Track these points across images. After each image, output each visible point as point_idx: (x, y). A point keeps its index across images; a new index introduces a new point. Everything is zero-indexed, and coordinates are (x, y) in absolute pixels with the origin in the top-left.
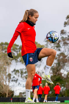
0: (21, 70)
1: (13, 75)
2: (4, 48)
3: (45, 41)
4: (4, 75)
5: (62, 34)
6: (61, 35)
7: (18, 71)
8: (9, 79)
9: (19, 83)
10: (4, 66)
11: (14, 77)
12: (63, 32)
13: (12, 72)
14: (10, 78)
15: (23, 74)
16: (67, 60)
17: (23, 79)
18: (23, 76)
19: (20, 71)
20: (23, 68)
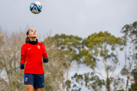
0: (85, 74)
1: (73, 82)
2: (60, 42)
3: (123, 31)
4: (60, 83)
7: (80, 76)
8: (67, 89)
10: (61, 70)
11: (75, 85)
13: (72, 78)
14: (69, 86)
15: (89, 80)
17: (89, 89)
18: (88, 84)
19: (84, 76)
20: (88, 72)
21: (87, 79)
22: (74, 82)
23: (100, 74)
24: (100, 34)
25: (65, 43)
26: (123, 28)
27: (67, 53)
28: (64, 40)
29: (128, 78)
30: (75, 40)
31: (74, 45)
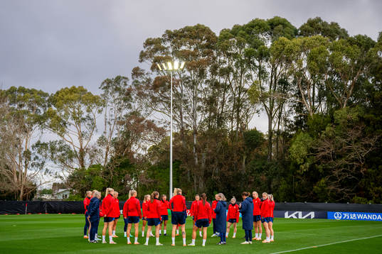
0: (51, 143)
2: (17, 98)
3: (102, 87)
5: (135, 76)
6: (133, 78)
7: (44, 146)
8: (25, 162)
9: (47, 170)
10: (17, 136)
11: (37, 158)
12: (136, 72)
13: (33, 147)
14: (29, 159)
15: (56, 151)
17: (55, 163)
18: (55, 156)
19: (49, 146)
20: (55, 140)
21: (53, 149)
22: (34, 152)
23: (72, 143)
24: (73, 90)
25: (24, 99)
26: (103, 83)
27: (26, 112)
28: (22, 95)
29: (108, 149)
30: (39, 96)
31: (37, 102)
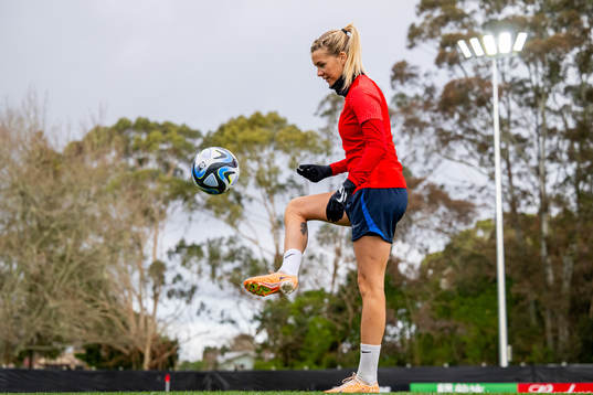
0: (210, 243)
1: (173, 268)
2: (133, 143)
3: (321, 112)
4: (133, 270)
5: (397, 82)
6: (393, 87)
7: (195, 250)
8: (154, 288)
9: (203, 306)
10: (134, 229)
11: (179, 277)
12: (401, 73)
13: (170, 253)
14: (161, 281)
15: (220, 262)
16: (419, 198)
17: (221, 287)
18: (219, 273)
19: (205, 249)
20: (218, 236)
21: (215, 258)
22: (174, 266)
23: (256, 243)
24: (256, 121)
25: (148, 147)
26: (322, 103)
27: (154, 176)
28: (144, 137)
29: (338, 253)
30: (181, 137)
31: (176, 152)
